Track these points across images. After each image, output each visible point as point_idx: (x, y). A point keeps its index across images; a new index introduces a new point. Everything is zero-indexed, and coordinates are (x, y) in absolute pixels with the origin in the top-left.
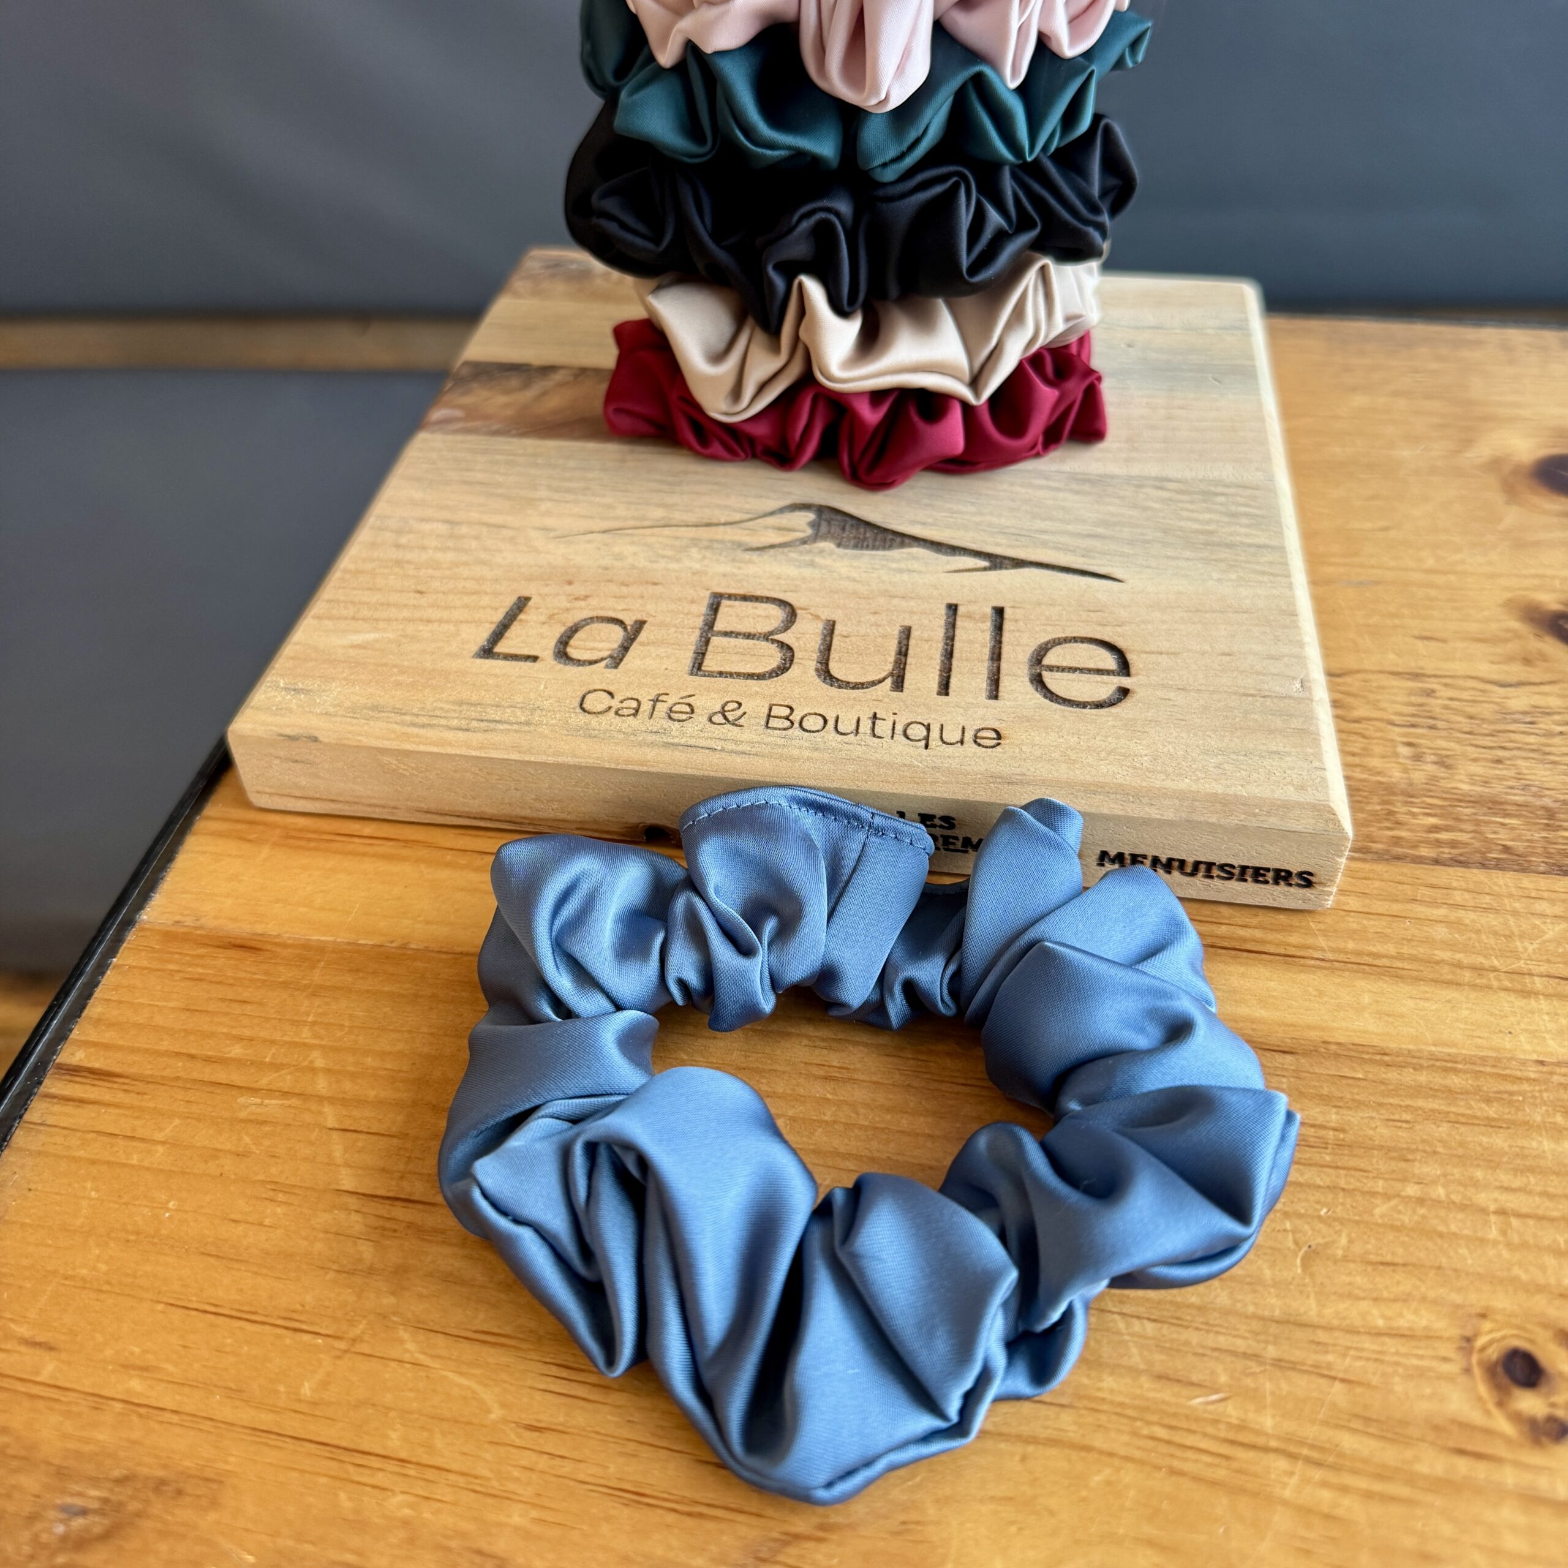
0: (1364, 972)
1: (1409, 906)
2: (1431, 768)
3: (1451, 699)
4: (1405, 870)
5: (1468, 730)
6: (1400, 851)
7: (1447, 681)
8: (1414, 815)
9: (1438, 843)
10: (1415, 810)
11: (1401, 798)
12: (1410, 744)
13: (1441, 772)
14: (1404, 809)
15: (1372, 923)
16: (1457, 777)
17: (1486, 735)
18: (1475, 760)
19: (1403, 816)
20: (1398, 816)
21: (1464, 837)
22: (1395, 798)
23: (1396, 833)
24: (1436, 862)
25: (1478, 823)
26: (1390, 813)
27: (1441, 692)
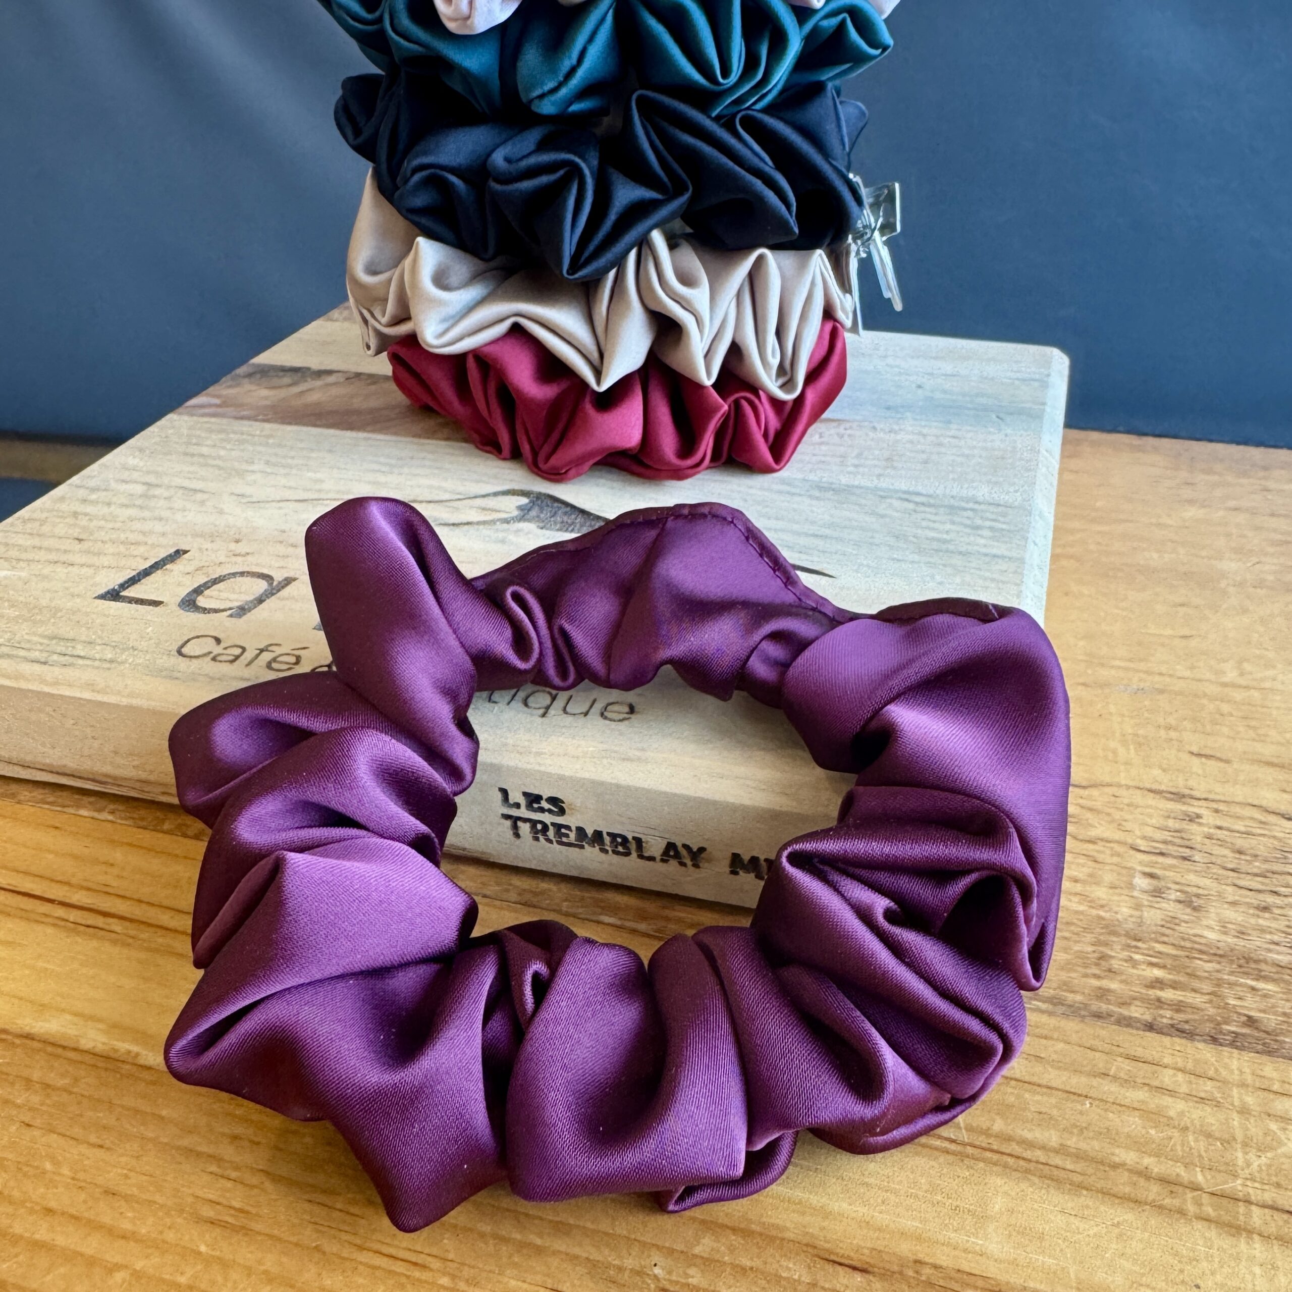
1: (1095, 1082)
2: (1172, 908)
3: (1220, 828)
4: (1103, 1033)
5: (1230, 866)
6: (1104, 1007)
7: (1220, 807)
8: (1134, 964)
9: (1159, 1003)
10: (1137, 957)
11: (1123, 940)
12: (1152, 876)
13: (1184, 913)
14: (1125, 954)
15: (1038, 1098)
16: (1205, 922)
17: (1256, 875)
18: (1234, 904)
19: (1121, 963)
20: (1113, 962)
21: (1197, 1000)
22: (1115, 939)
23: (1105, 983)
24: (1150, 1027)
25: (1219, 983)
26: (1103, 957)
27: (1208, 818)
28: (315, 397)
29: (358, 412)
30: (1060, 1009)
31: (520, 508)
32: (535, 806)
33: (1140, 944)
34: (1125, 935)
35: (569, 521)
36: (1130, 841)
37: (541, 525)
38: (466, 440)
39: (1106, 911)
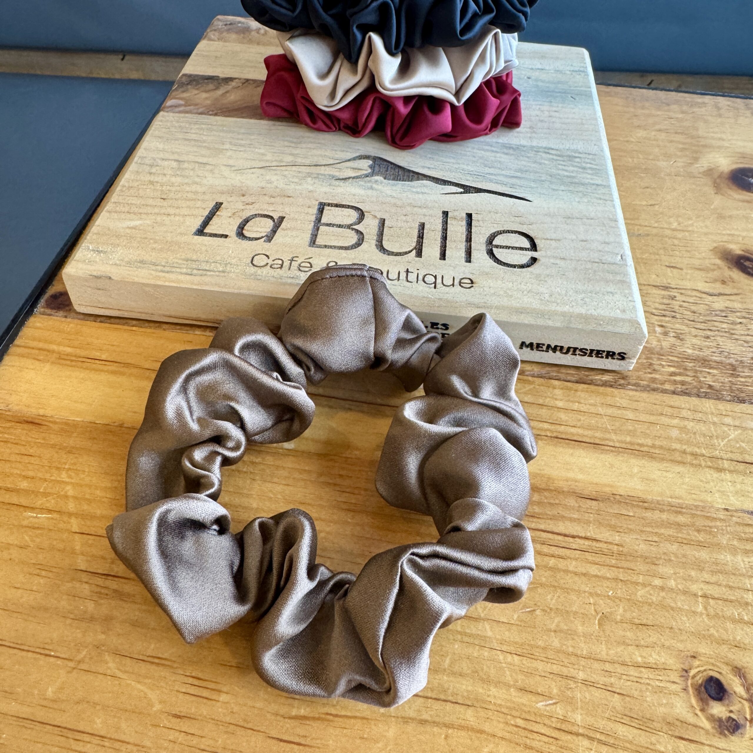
0: (634, 454)
1: (659, 418)
2: (672, 340)
3: (684, 302)
4: (657, 397)
5: (691, 319)
6: (655, 386)
7: (683, 291)
8: (663, 366)
9: (675, 382)
10: (664, 363)
11: (657, 356)
12: (662, 326)
13: (678, 343)
14: (659, 362)
15: (640, 426)
16: (686, 346)
17: (702, 322)
18: (696, 336)
19: (658, 366)
20: (655, 366)
21: (689, 379)
22: (653, 356)
23: (653, 376)
24: (674, 393)
25: (696, 371)
26: (651, 364)
27: (679, 297)
30: (639, 389)
33: (663, 357)
34: (657, 354)
36: (651, 311)
39: (649, 344)
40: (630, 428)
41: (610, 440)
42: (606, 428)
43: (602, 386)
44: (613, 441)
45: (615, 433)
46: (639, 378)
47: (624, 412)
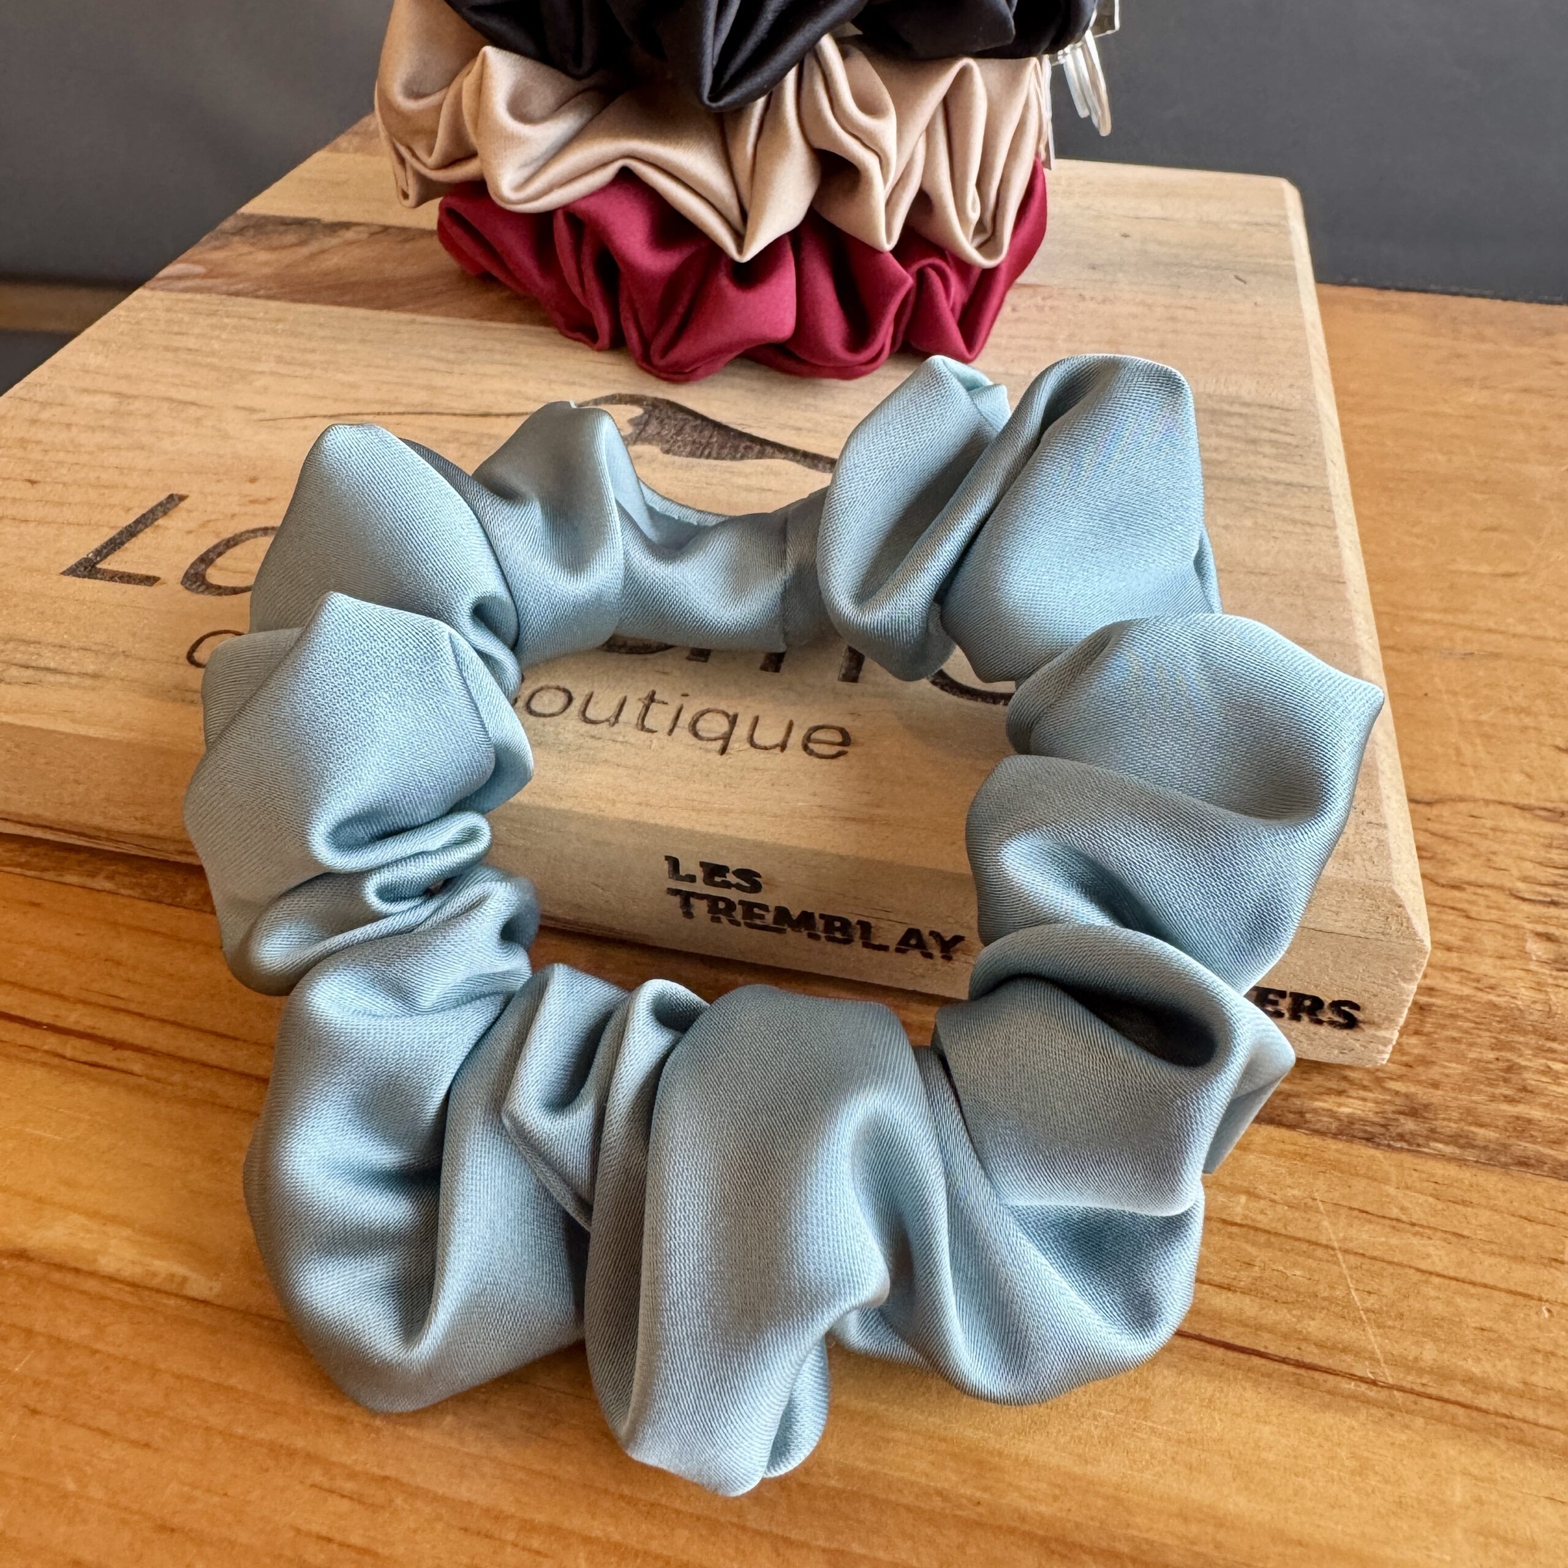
0: (1454, 1423)
1: (1545, 1274)
4: (1539, 1191)
11: (1532, 1040)
14: (1539, 1062)
15: (1474, 1304)
19: (1537, 1077)
20: (1527, 1075)
22: (1522, 1039)
23: (1520, 1109)
26: (1512, 1068)
28: (332, 261)
29: (392, 283)
30: (1470, 1155)
31: (633, 422)
32: (718, 879)
33: (1555, 1045)
34: (1534, 1031)
35: (703, 441)
36: (1508, 885)
37: (667, 446)
38: (546, 322)
39: (1499, 996)
40: (1438, 1308)
41: (1358, 1354)
42: (1348, 1304)
43: (1335, 1136)
44: (1373, 1359)
45: (1380, 1326)
46: (1470, 1115)
47: (1415, 1241)
